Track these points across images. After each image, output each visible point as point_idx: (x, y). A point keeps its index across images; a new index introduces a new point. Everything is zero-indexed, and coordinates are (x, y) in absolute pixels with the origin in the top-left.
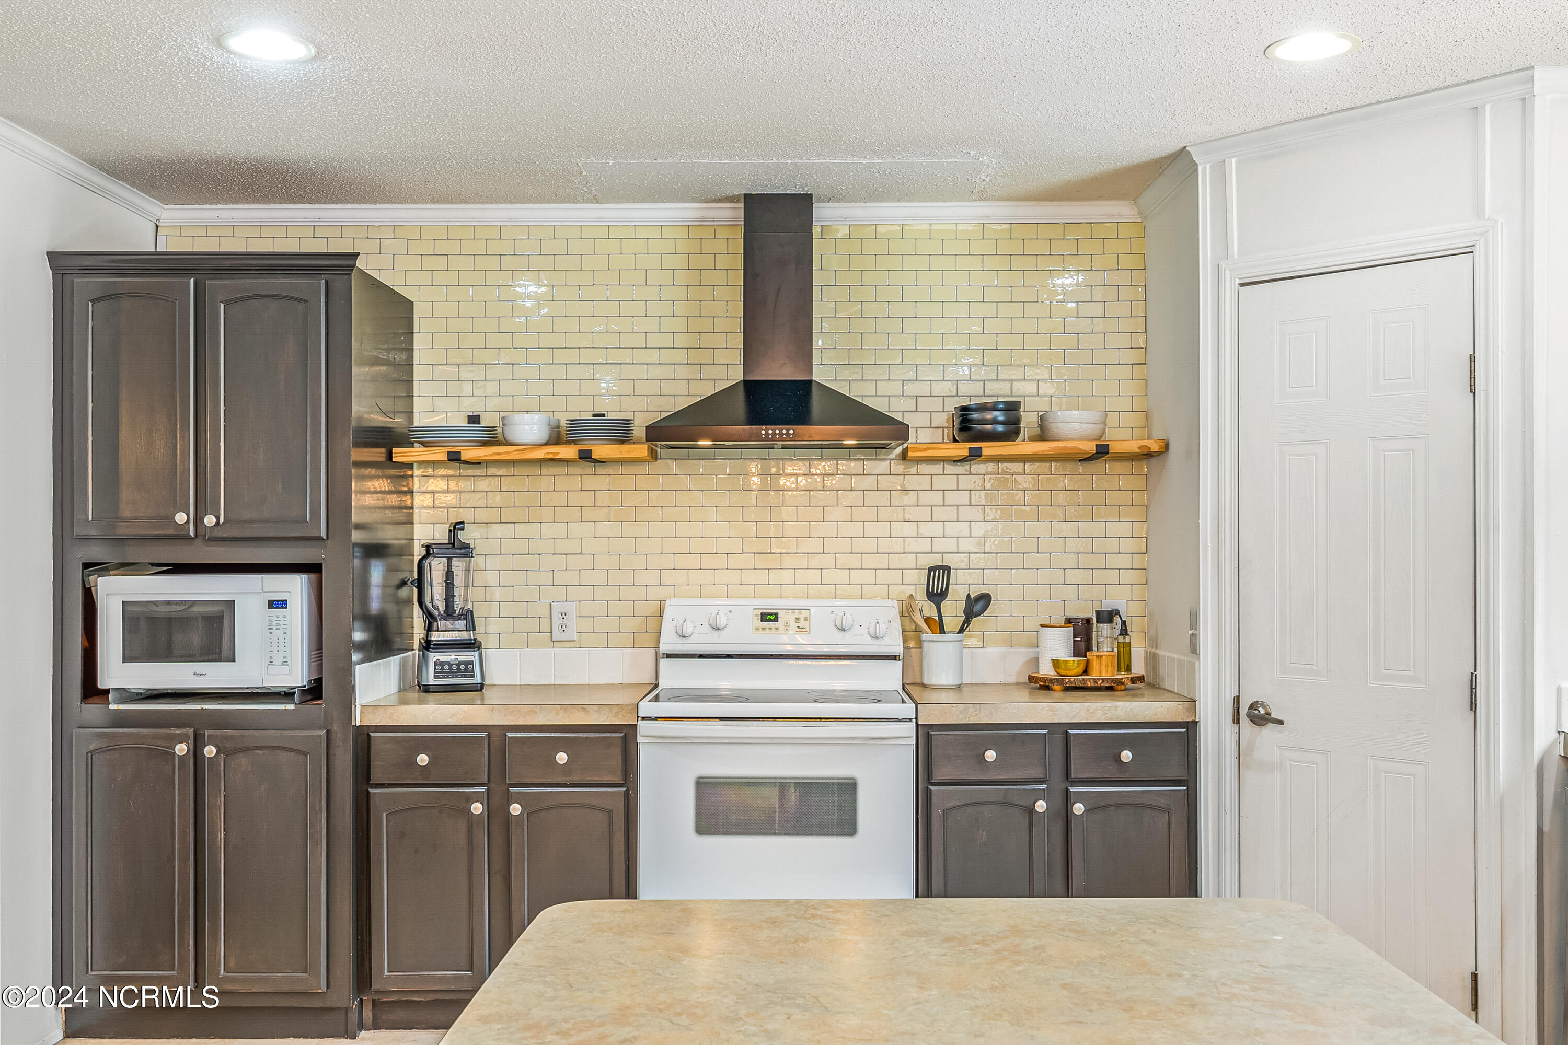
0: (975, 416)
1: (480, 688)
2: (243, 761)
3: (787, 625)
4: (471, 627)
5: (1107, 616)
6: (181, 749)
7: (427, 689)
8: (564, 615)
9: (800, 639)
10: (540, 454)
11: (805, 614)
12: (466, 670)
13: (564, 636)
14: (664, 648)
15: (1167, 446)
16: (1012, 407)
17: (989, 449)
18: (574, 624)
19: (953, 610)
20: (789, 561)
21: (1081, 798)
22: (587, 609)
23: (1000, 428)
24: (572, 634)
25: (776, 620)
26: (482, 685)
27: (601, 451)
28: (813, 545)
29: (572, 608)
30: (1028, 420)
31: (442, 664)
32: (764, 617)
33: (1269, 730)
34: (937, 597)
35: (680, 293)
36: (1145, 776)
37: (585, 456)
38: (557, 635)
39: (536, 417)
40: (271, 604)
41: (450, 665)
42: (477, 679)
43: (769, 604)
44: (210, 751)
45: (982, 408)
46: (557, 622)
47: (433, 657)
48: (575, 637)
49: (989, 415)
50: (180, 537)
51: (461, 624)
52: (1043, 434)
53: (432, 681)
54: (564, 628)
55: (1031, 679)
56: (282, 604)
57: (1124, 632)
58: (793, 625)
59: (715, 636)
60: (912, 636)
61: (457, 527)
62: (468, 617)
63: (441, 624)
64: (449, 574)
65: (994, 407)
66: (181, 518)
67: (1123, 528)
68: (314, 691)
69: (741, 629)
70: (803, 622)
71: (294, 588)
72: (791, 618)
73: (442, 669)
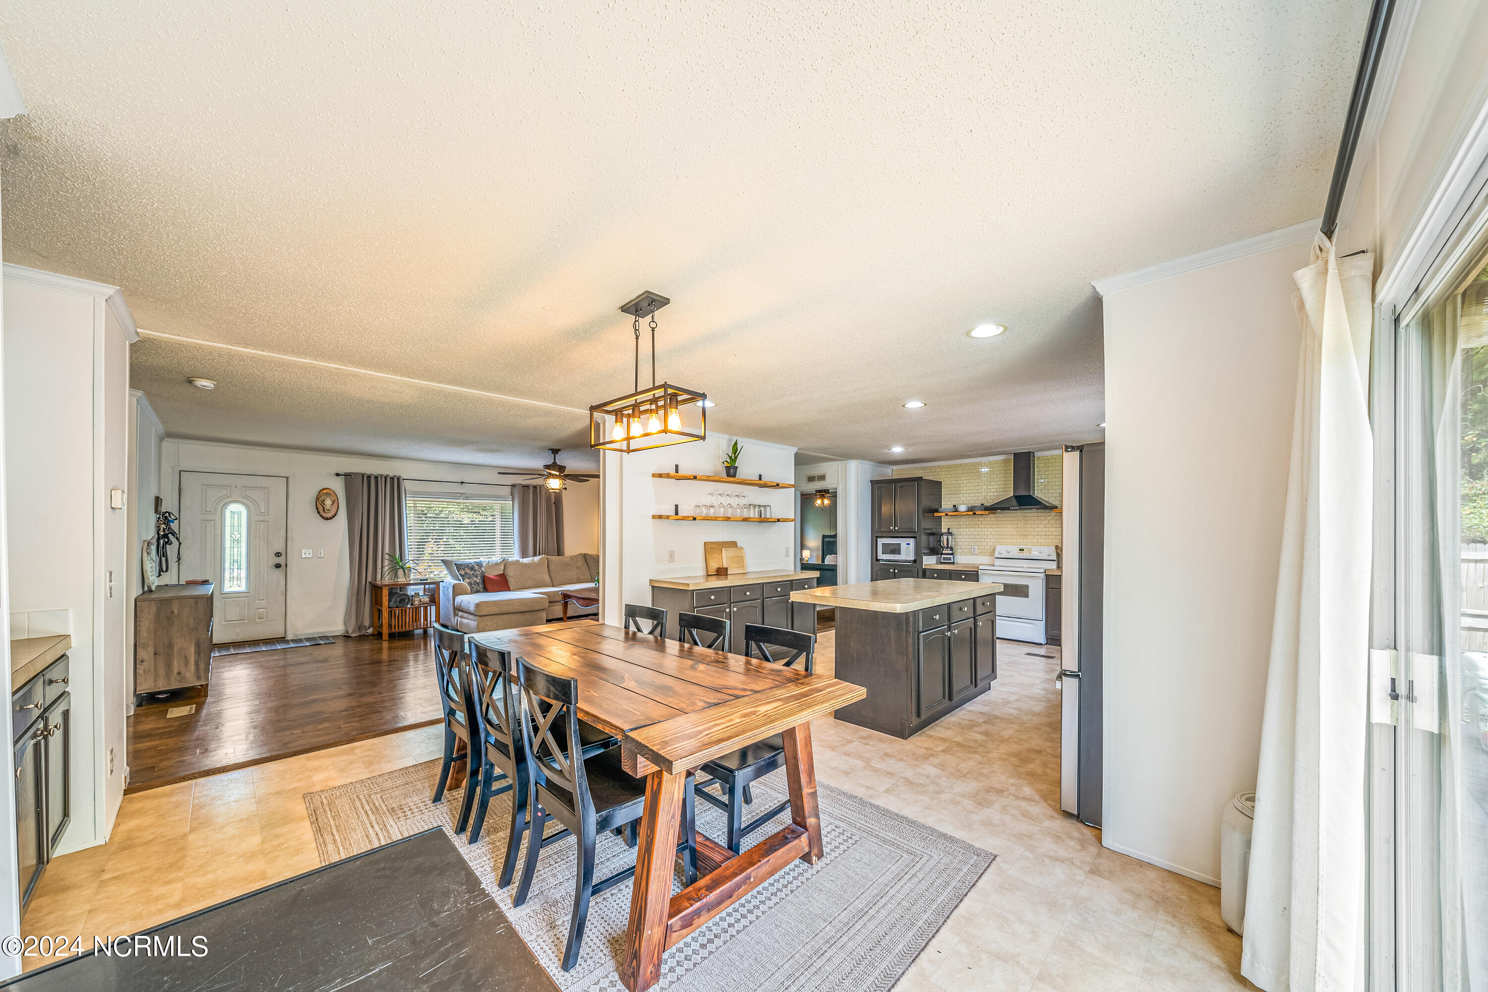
3: (1025, 552)
7: (941, 563)
9: (1027, 556)
10: (964, 514)
12: (950, 559)
14: (996, 556)
18: (976, 550)
20: (1030, 537)
22: (980, 547)
24: (977, 553)
25: (1023, 552)
27: (977, 513)
28: (1034, 533)
29: (976, 547)
32: (1020, 550)
35: (1002, 476)
37: (974, 514)
38: (973, 553)
39: (965, 506)
40: (907, 544)
41: (947, 558)
42: (952, 561)
43: (1021, 547)
44: (896, 571)
46: (973, 550)
47: (943, 556)
50: (891, 531)
51: (949, 549)
53: (942, 561)
56: (909, 544)
58: (1028, 552)
59: (1008, 554)
61: (949, 529)
62: (951, 549)
63: (945, 549)
64: (948, 539)
66: (891, 528)
68: (915, 561)
69: (1015, 553)
70: (1030, 551)
71: (912, 541)
72: (1027, 550)
73: (944, 559)
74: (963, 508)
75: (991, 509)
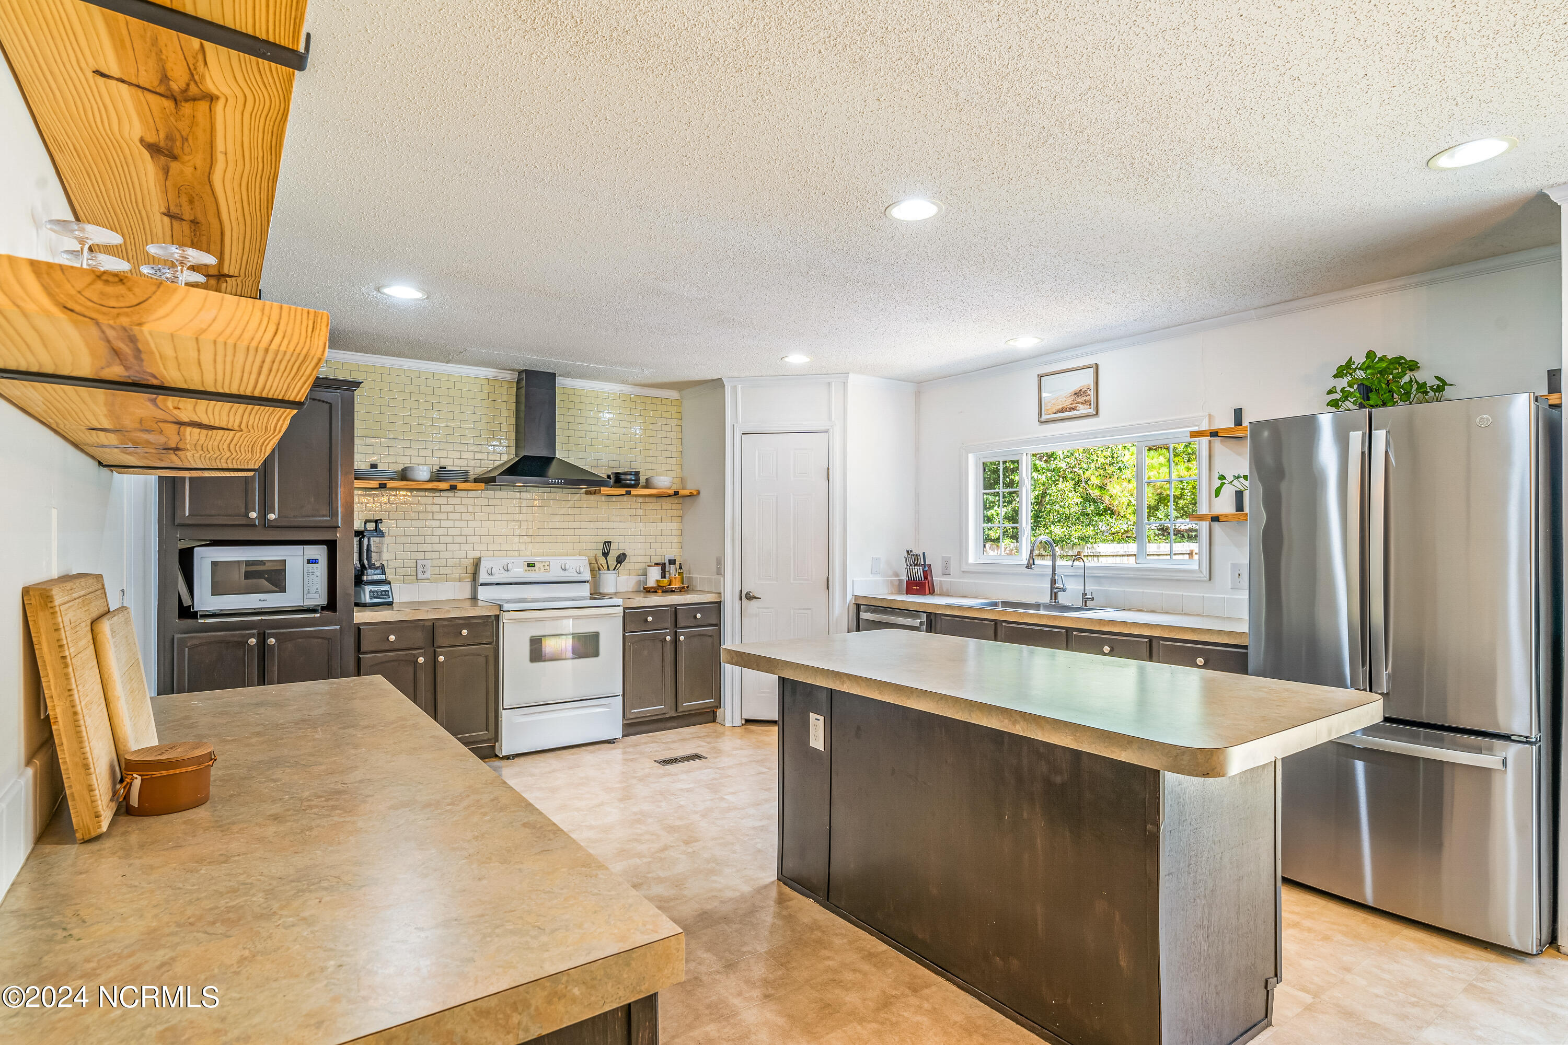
0: (623, 477)
1: (390, 604)
2: (289, 645)
3: (539, 569)
4: (384, 573)
5: (672, 562)
6: (253, 641)
7: (365, 605)
8: (424, 566)
9: (547, 574)
10: (430, 486)
11: (548, 563)
12: (385, 595)
13: (424, 577)
14: (482, 581)
15: (699, 493)
16: (637, 474)
17: (634, 491)
18: (429, 571)
19: (612, 559)
21: (682, 634)
22: (435, 563)
23: (633, 482)
24: (428, 575)
25: (534, 566)
26: (393, 602)
27: (461, 486)
28: (551, 530)
29: (428, 563)
30: (642, 481)
31: (373, 592)
32: (529, 565)
33: (754, 602)
34: (606, 554)
36: (705, 623)
37: (453, 488)
38: (420, 576)
39: (425, 468)
40: (309, 561)
41: (377, 592)
42: (391, 600)
43: (531, 559)
44: (270, 641)
45: (625, 474)
46: (420, 569)
47: (369, 588)
48: (429, 577)
49: (629, 477)
50: (251, 525)
51: (379, 571)
52: (648, 485)
53: (368, 600)
54: (424, 573)
55: (644, 588)
56: (314, 561)
57: (680, 568)
58: (543, 569)
59: (506, 574)
60: (595, 571)
62: (381, 568)
63: (369, 571)
64: (369, 546)
65: (630, 474)
66: (252, 515)
67: (672, 525)
69: (519, 572)
70: (546, 567)
71: (320, 553)
72: (541, 565)
73: (373, 595)
74: (423, 474)
75: (487, 480)
